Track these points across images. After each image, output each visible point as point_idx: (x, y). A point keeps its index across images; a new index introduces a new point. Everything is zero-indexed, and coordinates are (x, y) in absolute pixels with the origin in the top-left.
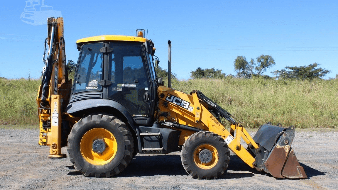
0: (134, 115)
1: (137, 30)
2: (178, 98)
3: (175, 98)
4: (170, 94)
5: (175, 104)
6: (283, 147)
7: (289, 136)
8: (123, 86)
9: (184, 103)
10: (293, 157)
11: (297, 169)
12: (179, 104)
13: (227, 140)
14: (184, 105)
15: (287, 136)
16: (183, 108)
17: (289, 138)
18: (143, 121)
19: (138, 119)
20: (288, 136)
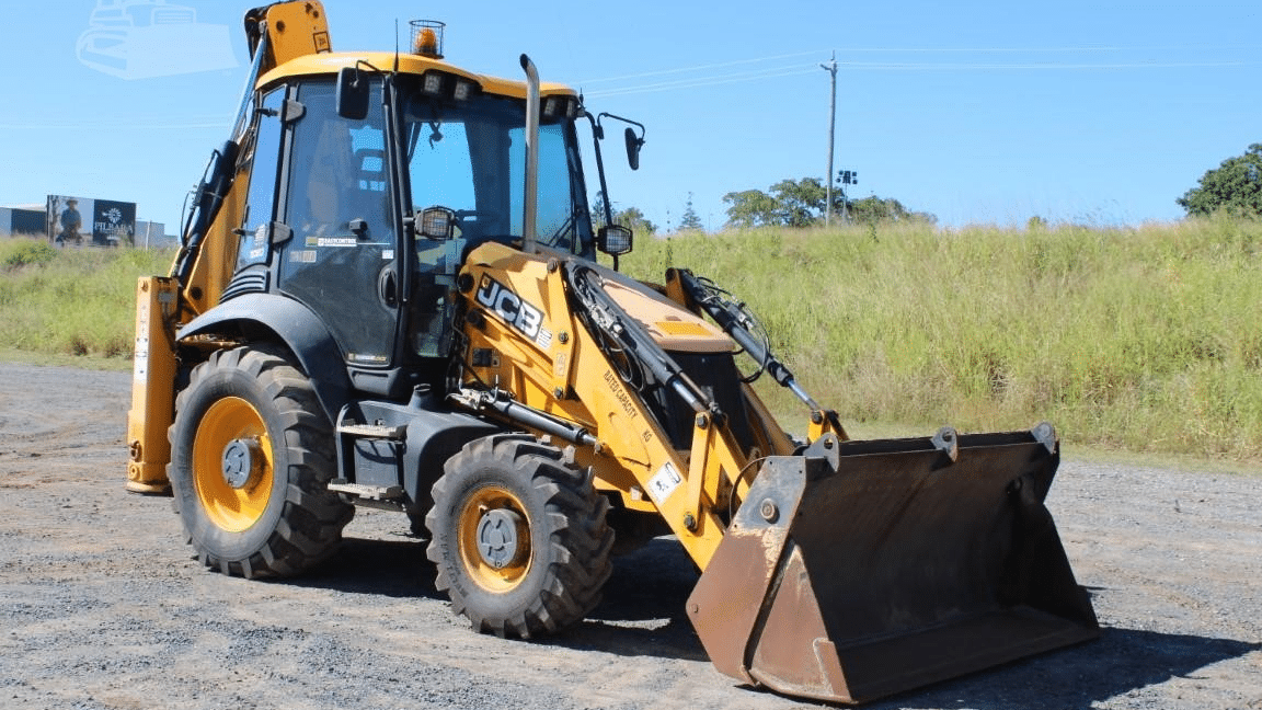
0: (351, 356)
1: (411, 23)
2: (511, 291)
3: (505, 293)
4: (489, 277)
5: (500, 316)
6: (759, 534)
7: (785, 483)
8: (319, 245)
9: (526, 313)
10: (799, 588)
11: (815, 650)
12: (511, 316)
13: (658, 483)
14: (525, 322)
15: (775, 481)
16: (523, 333)
17: (784, 493)
18: (377, 378)
19: (361, 373)
20: (779, 482)
